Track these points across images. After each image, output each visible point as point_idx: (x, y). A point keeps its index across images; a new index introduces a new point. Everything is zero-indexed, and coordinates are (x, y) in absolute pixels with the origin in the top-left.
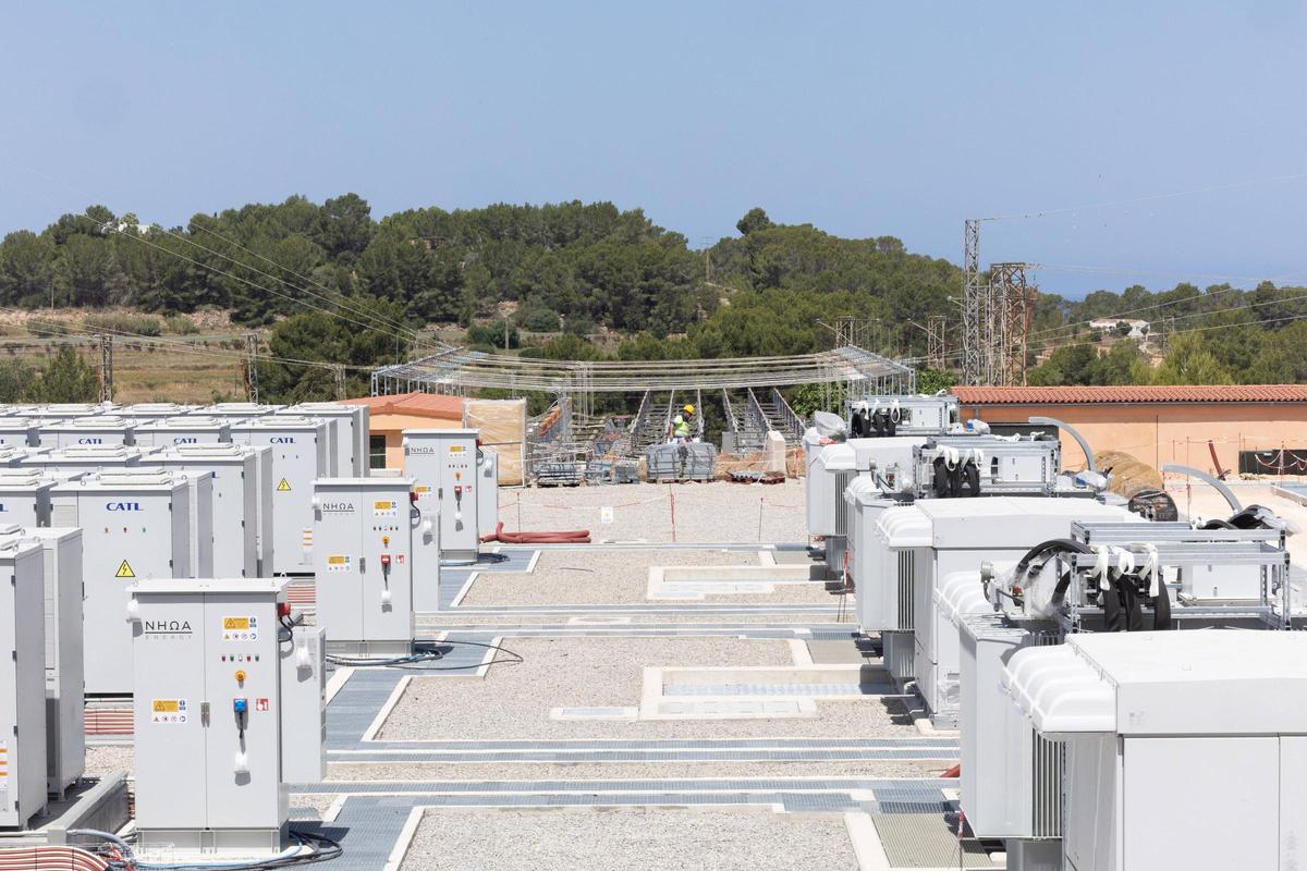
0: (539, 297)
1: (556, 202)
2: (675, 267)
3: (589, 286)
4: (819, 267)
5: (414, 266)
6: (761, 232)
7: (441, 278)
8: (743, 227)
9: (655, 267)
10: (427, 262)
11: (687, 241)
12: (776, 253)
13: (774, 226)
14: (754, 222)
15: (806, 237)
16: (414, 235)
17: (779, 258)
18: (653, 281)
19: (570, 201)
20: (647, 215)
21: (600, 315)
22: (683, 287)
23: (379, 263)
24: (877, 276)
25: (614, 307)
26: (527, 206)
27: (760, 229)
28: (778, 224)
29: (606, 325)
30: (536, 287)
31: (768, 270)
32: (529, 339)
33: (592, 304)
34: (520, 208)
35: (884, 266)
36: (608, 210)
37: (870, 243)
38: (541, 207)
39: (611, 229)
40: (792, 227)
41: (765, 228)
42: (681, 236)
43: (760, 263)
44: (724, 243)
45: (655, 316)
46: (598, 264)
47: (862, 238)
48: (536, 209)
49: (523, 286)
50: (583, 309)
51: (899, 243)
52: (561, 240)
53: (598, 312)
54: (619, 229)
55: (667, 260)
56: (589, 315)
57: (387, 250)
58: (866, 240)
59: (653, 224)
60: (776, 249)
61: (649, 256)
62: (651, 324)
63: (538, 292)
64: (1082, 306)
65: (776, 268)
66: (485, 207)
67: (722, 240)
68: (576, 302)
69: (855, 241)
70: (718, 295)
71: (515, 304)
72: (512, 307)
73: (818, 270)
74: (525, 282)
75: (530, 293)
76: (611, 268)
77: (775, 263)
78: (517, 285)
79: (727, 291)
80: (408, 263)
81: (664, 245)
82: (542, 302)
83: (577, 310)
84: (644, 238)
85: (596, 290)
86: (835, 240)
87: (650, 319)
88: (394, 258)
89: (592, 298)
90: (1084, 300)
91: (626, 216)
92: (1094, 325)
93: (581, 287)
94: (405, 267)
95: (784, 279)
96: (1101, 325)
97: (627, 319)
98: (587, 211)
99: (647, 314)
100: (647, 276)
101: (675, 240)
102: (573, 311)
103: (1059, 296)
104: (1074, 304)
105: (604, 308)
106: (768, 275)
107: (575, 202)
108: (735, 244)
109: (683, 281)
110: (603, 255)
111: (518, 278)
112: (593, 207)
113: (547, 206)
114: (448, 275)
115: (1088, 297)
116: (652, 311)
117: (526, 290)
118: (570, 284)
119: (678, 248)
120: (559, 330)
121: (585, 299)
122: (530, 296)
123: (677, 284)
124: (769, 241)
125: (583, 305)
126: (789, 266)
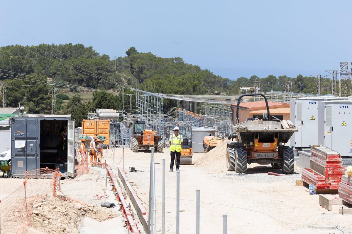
0: (59, 76)
1: (63, 44)
2: (107, 66)
3: (77, 72)
4: (157, 67)
5: (17, 65)
6: (134, 55)
7: (26, 69)
8: (128, 53)
9: (100, 66)
10: (21, 63)
11: (110, 58)
12: (142, 62)
13: (139, 53)
14: (131, 52)
15: (150, 57)
16: (12, 54)
17: (142, 64)
18: (100, 72)
19: (68, 43)
20: (94, 49)
21: (81, 83)
22: (110, 73)
23: (5, 63)
24: (177, 71)
25: (86, 80)
26: (53, 45)
27: (134, 54)
28: (140, 52)
29: (83, 86)
30: (58, 73)
31: (139, 68)
32: (58, 91)
33: (78, 79)
34: (51, 45)
35: (178, 67)
36: (81, 46)
37: (172, 60)
38: (58, 45)
39: (82, 53)
40: (145, 53)
41: (136, 53)
42: (108, 56)
43: (136, 66)
44: (119, 59)
45: (100, 83)
46: (80, 65)
47: (169, 58)
48: (56, 46)
49: (54, 72)
50: (75, 81)
51: (181, 59)
52: (66, 57)
53: (81, 82)
54: (85, 53)
55: (104, 65)
56: (78, 83)
57: (7, 59)
58: (170, 59)
59: (96, 52)
60: (141, 61)
61: (99, 63)
62: (99, 86)
63: (59, 75)
64: (236, 82)
66: (39, 45)
68: (73, 78)
69: (168, 59)
70: (121, 77)
71: (51, 78)
72: (50, 80)
73: (156, 69)
74: (55, 71)
75: (56, 75)
76: (85, 66)
77: (141, 66)
78: (51, 72)
79: (123, 75)
80: (15, 64)
81: (102, 59)
82: (60, 78)
83: (73, 81)
84: (93, 56)
85: (80, 74)
86: (160, 58)
87: (99, 84)
88: (10, 62)
89: (78, 77)
90: (236, 80)
91: (87, 49)
92: (241, 89)
93: (75, 73)
94: (14, 65)
95: (145, 71)
96: (244, 89)
97: (91, 84)
98: (74, 47)
99: (98, 83)
100: (98, 69)
101: (105, 57)
102: (72, 82)
103: (228, 79)
104: (234, 82)
105: (82, 80)
106: (138, 70)
107: (70, 44)
108: (125, 59)
109: (110, 71)
110: (82, 62)
111: (52, 70)
112: (76, 46)
113: (60, 45)
114: (29, 68)
115: (238, 79)
116: (99, 82)
117: (55, 74)
118: (70, 72)
119: (107, 60)
120: (67, 88)
121: (76, 77)
122: (56, 76)
123: (108, 72)
124: (138, 58)
125: (75, 79)
126: (146, 67)
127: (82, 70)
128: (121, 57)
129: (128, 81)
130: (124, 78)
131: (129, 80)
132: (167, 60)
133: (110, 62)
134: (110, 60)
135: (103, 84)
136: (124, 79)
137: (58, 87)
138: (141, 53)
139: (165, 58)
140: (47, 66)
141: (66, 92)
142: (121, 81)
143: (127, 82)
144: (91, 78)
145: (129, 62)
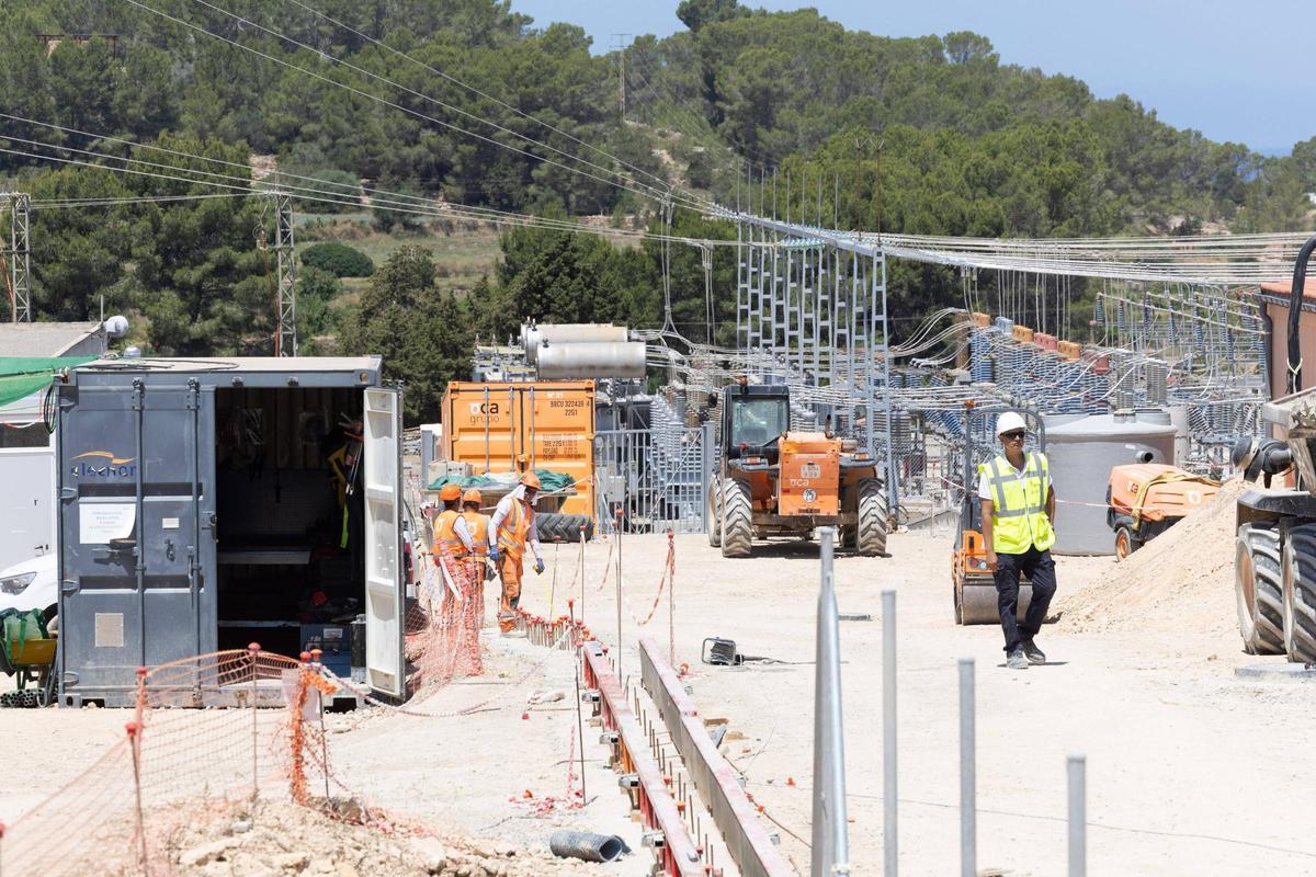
0: (315, 147)
2: (578, 89)
3: (412, 124)
4: (848, 88)
5: (85, 87)
6: (725, 25)
7: (135, 110)
8: (689, 14)
9: (540, 89)
10: (108, 80)
11: (590, 41)
12: (764, 64)
13: (748, 14)
14: (707, 6)
15: (808, 32)
16: (56, 31)
17: (770, 73)
18: (535, 118)
21: (434, 180)
22: (591, 127)
23: (18, 79)
24: (957, 107)
25: (463, 164)
27: (722, 19)
29: (446, 199)
30: (309, 127)
31: (750, 97)
32: (308, 226)
35: (965, 88)
37: (932, 45)
39: (440, 17)
40: (781, 15)
41: (732, 16)
42: (579, 32)
43: (733, 82)
44: (643, 44)
45: (540, 183)
46: (430, 84)
47: (915, 35)
49: (287, 127)
50: (401, 172)
51: (984, 43)
52: (351, 42)
53: (432, 176)
55: (560, 77)
56: (416, 182)
57: (32, 56)
58: (923, 40)
59: (512, 11)
60: (763, 57)
62: (535, 198)
63: (312, 138)
64: (1286, 165)
65: (766, 92)
67: (638, 40)
68: (389, 153)
69: (907, 41)
70: (651, 144)
71: (270, 159)
72: (264, 166)
73: (843, 98)
74: (291, 118)
75: (298, 139)
76: (458, 91)
77: (764, 82)
78: (272, 124)
79: (663, 135)
80: (75, 83)
81: (548, 48)
82: (321, 156)
83: (393, 173)
84: (498, 35)
85: (427, 134)
86: (864, 38)
87: (532, 189)
88: (45, 71)
89: (420, 149)
90: (1289, 154)
93: (401, 128)
94: (70, 90)
95: (784, 114)
97: (487, 188)
99: (528, 180)
100: (527, 105)
101: (565, 39)
102: (385, 176)
103: (1242, 147)
104: (1272, 162)
105: (443, 169)
106: (749, 104)
108: (672, 48)
109: (592, 116)
110: (438, 67)
111: (275, 112)
114: (149, 104)
115: (1299, 147)
116: (535, 173)
117: (290, 135)
118: (377, 124)
119: (576, 54)
120: (360, 209)
121: (406, 151)
122: (298, 146)
123: (581, 121)
124: (744, 40)
125: (404, 160)
126: (790, 88)
127: (441, 111)
128: (651, 38)
129: (692, 166)
130: (673, 152)
131: (696, 163)
132: (905, 49)
133: (591, 62)
134: (595, 51)
135: (554, 186)
136: (667, 159)
137: (311, 207)
138: (764, 13)
139: (895, 36)
140: (248, 92)
141: (352, 235)
142: (656, 166)
143: (686, 174)
144: (488, 154)
145: (698, 65)
